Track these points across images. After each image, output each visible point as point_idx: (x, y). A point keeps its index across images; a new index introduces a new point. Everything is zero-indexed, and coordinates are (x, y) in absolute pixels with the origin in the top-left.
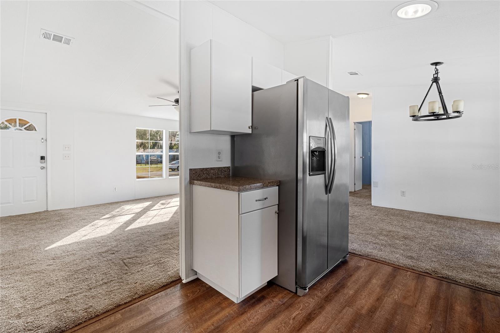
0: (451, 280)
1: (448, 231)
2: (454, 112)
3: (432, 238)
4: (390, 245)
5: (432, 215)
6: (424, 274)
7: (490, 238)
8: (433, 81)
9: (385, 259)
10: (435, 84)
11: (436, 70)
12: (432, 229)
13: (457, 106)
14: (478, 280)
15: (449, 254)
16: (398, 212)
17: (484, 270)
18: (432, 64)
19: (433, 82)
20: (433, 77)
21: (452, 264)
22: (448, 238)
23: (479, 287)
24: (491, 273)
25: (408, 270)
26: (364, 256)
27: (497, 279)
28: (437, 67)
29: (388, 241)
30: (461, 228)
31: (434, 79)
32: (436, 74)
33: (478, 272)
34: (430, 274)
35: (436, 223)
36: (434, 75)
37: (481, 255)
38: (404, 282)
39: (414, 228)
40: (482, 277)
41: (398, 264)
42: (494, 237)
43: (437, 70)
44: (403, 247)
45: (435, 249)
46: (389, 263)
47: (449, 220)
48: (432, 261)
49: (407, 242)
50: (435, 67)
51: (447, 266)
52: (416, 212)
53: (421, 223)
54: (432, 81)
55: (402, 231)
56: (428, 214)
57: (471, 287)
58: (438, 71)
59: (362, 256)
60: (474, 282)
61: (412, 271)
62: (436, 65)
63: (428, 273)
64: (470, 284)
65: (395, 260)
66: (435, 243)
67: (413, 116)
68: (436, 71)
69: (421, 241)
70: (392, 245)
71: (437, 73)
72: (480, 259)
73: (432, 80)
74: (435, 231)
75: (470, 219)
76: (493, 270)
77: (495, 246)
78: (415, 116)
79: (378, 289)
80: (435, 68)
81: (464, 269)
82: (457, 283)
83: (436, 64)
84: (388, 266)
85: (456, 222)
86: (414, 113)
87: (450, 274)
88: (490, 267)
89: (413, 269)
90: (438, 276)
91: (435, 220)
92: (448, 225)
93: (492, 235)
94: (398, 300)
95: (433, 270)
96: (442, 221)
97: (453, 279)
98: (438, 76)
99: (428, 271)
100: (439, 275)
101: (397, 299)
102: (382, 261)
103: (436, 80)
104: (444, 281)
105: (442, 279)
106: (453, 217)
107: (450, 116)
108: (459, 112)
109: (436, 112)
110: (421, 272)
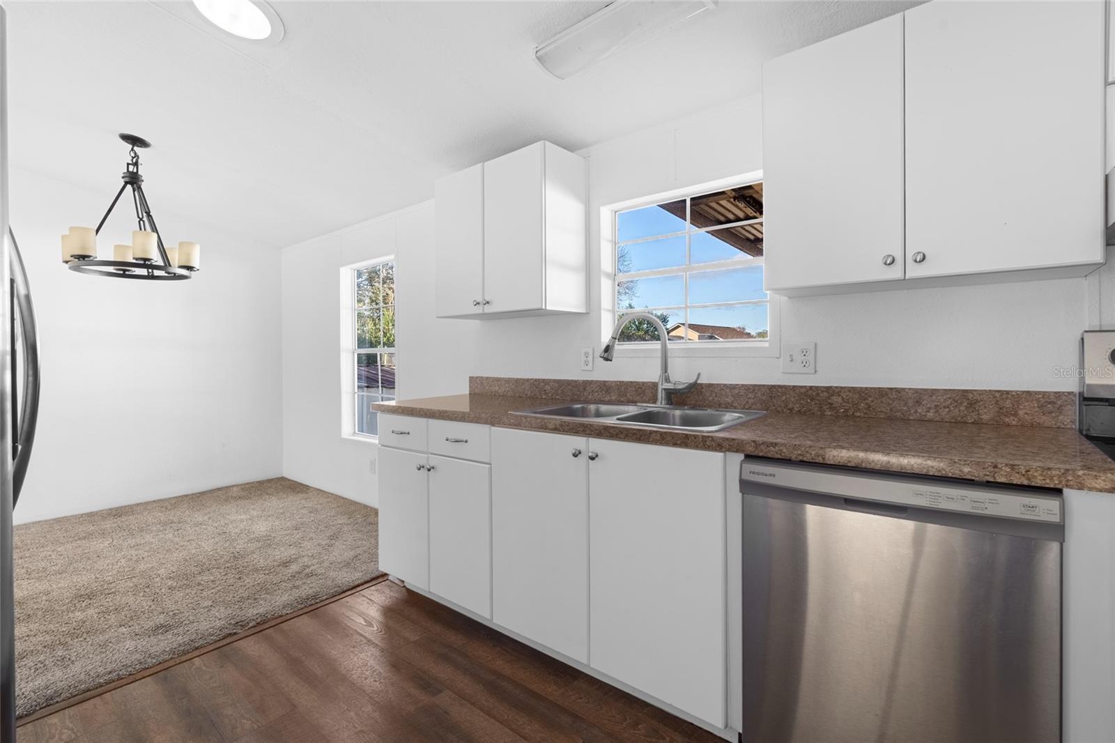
0: (273, 619)
1: (149, 538)
3: (143, 566)
6: (224, 642)
8: (127, 179)
10: (129, 187)
11: (133, 155)
13: (189, 255)
14: (300, 593)
15: (213, 578)
17: (287, 574)
18: (126, 138)
19: (126, 183)
20: (126, 171)
21: (243, 593)
22: (168, 552)
23: (313, 602)
24: (301, 572)
25: (189, 656)
26: (35, 711)
28: (135, 148)
31: (128, 175)
32: (133, 164)
33: (284, 582)
34: (235, 633)
36: (128, 164)
37: (253, 553)
38: (215, 685)
40: (299, 587)
41: (154, 661)
42: (227, 516)
43: (136, 156)
44: (113, 618)
45: (181, 583)
46: (130, 675)
48: (208, 609)
49: (103, 602)
50: (131, 146)
51: (241, 602)
54: (123, 177)
58: (139, 161)
59: (26, 715)
61: (197, 653)
62: (134, 145)
63: (230, 635)
66: (163, 573)
68: (133, 158)
70: (79, 632)
71: (136, 164)
72: (261, 561)
73: (123, 175)
78: (89, 257)
80: (132, 149)
82: (285, 618)
83: (135, 141)
84: (137, 683)
87: (261, 611)
88: (285, 565)
89: (197, 648)
90: (251, 627)
92: (135, 528)
93: (223, 515)
94: (259, 727)
95: (233, 622)
97: (273, 615)
98: (139, 173)
99: (226, 631)
100: (251, 625)
101: (256, 727)
102: (107, 684)
103: (133, 179)
104: (265, 629)
105: (261, 629)
107: (172, 274)
108: (190, 268)
109: (149, 260)
110: (216, 641)
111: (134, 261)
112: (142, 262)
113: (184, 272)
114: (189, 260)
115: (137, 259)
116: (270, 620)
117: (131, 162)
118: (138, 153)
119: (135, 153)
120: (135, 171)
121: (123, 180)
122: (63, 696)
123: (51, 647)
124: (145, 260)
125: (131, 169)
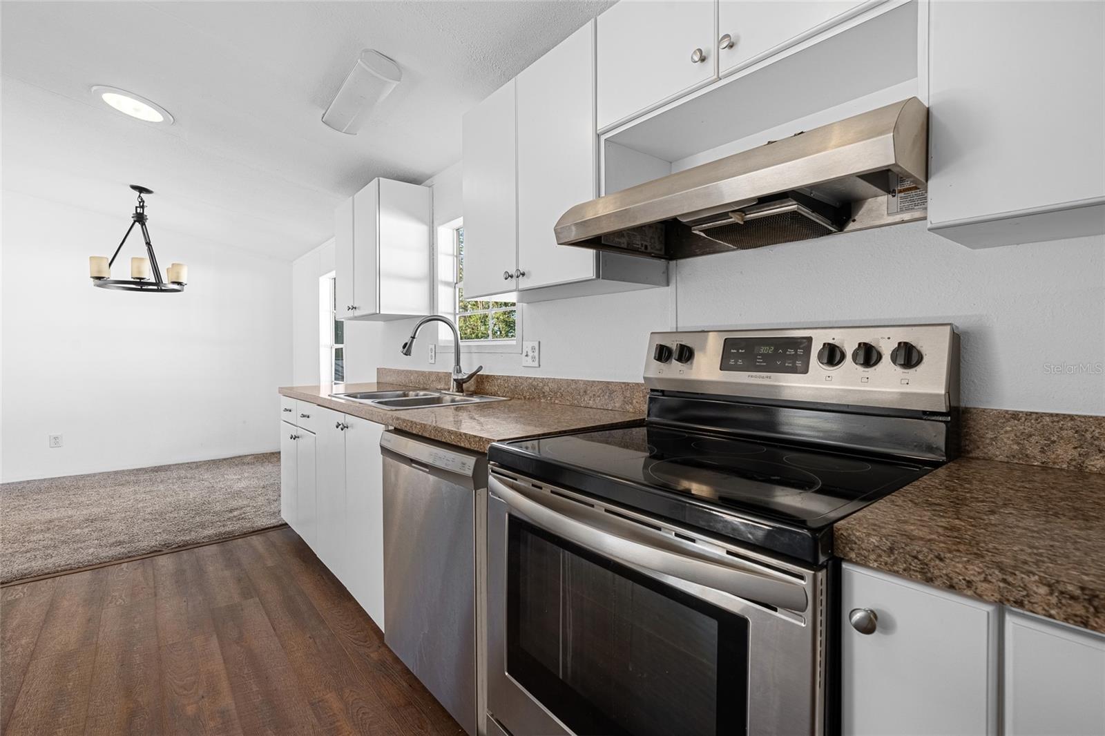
0: (192, 544)
1: (161, 487)
2: (174, 283)
3: (141, 505)
4: (64, 542)
5: (123, 471)
6: (150, 555)
7: (223, 479)
8: (135, 219)
9: (68, 565)
10: (137, 225)
11: (140, 200)
12: (135, 493)
13: (178, 273)
14: (222, 530)
15: (176, 515)
16: (46, 484)
17: (226, 517)
18: (134, 187)
19: (135, 221)
20: (135, 212)
21: (187, 526)
22: (165, 497)
24: (235, 517)
25: (121, 561)
26: (12, 581)
27: (243, 521)
28: (142, 195)
29: (57, 537)
30: (179, 478)
31: (136, 215)
32: (140, 207)
33: (220, 522)
34: (160, 551)
35: (136, 483)
36: (137, 207)
37: (218, 502)
38: (122, 579)
39: (99, 500)
40: (226, 525)
42: (225, 476)
44: (95, 535)
45: (154, 517)
47: (157, 472)
48: (156, 534)
49: (98, 524)
50: (139, 193)
51: (180, 532)
52: (88, 476)
53: (108, 489)
55: (78, 513)
56: (116, 473)
57: (217, 541)
58: (145, 204)
59: (6, 583)
60: (221, 534)
61: (128, 560)
62: (140, 193)
63: (156, 551)
64: (215, 538)
65: (90, 558)
66: (149, 510)
67: (99, 278)
68: (140, 202)
69: (123, 515)
70: (69, 541)
71: (143, 207)
72: (218, 508)
73: (133, 216)
74: (141, 494)
75: (188, 463)
76: (235, 513)
77: (230, 487)
78: (103, 278)
79: (80, 610)
80: (139, 196)
81: (203, 525)
82: (201, 544)
83: (141, 190)
85: (169, 473)
86: (100, 271)
87: (188, 538)
88: (231, 511)
89: (129, 557)
90: (172, 549)
91: (132, 478)
92: (159, 480)
93: (223, 476)
95: (163, 543)
96: (146, 476)
97: (193, 542)
98: (145, 213)
99: (155, 549)
100: (174, 546)
102: (61, 571)
103: (140, 218)
105: (180, 549)
106: (162, 466)
107: (163, 288)
108: (179, 284)
109: (143, 279)
110: (145, 554)
111: (133, 280)
112: (138, 280)
113: (176, 287)
114: (178, 277)
115: (134, 278)
116: (190, 545)
117: (138, 205)
118: (144, 199)
119: (142, 199)
120: (142, 212)
121: (133, 219)
122: (32, 575)
123: (46, 547)
124: (141, 279)
125: (138, 211)
